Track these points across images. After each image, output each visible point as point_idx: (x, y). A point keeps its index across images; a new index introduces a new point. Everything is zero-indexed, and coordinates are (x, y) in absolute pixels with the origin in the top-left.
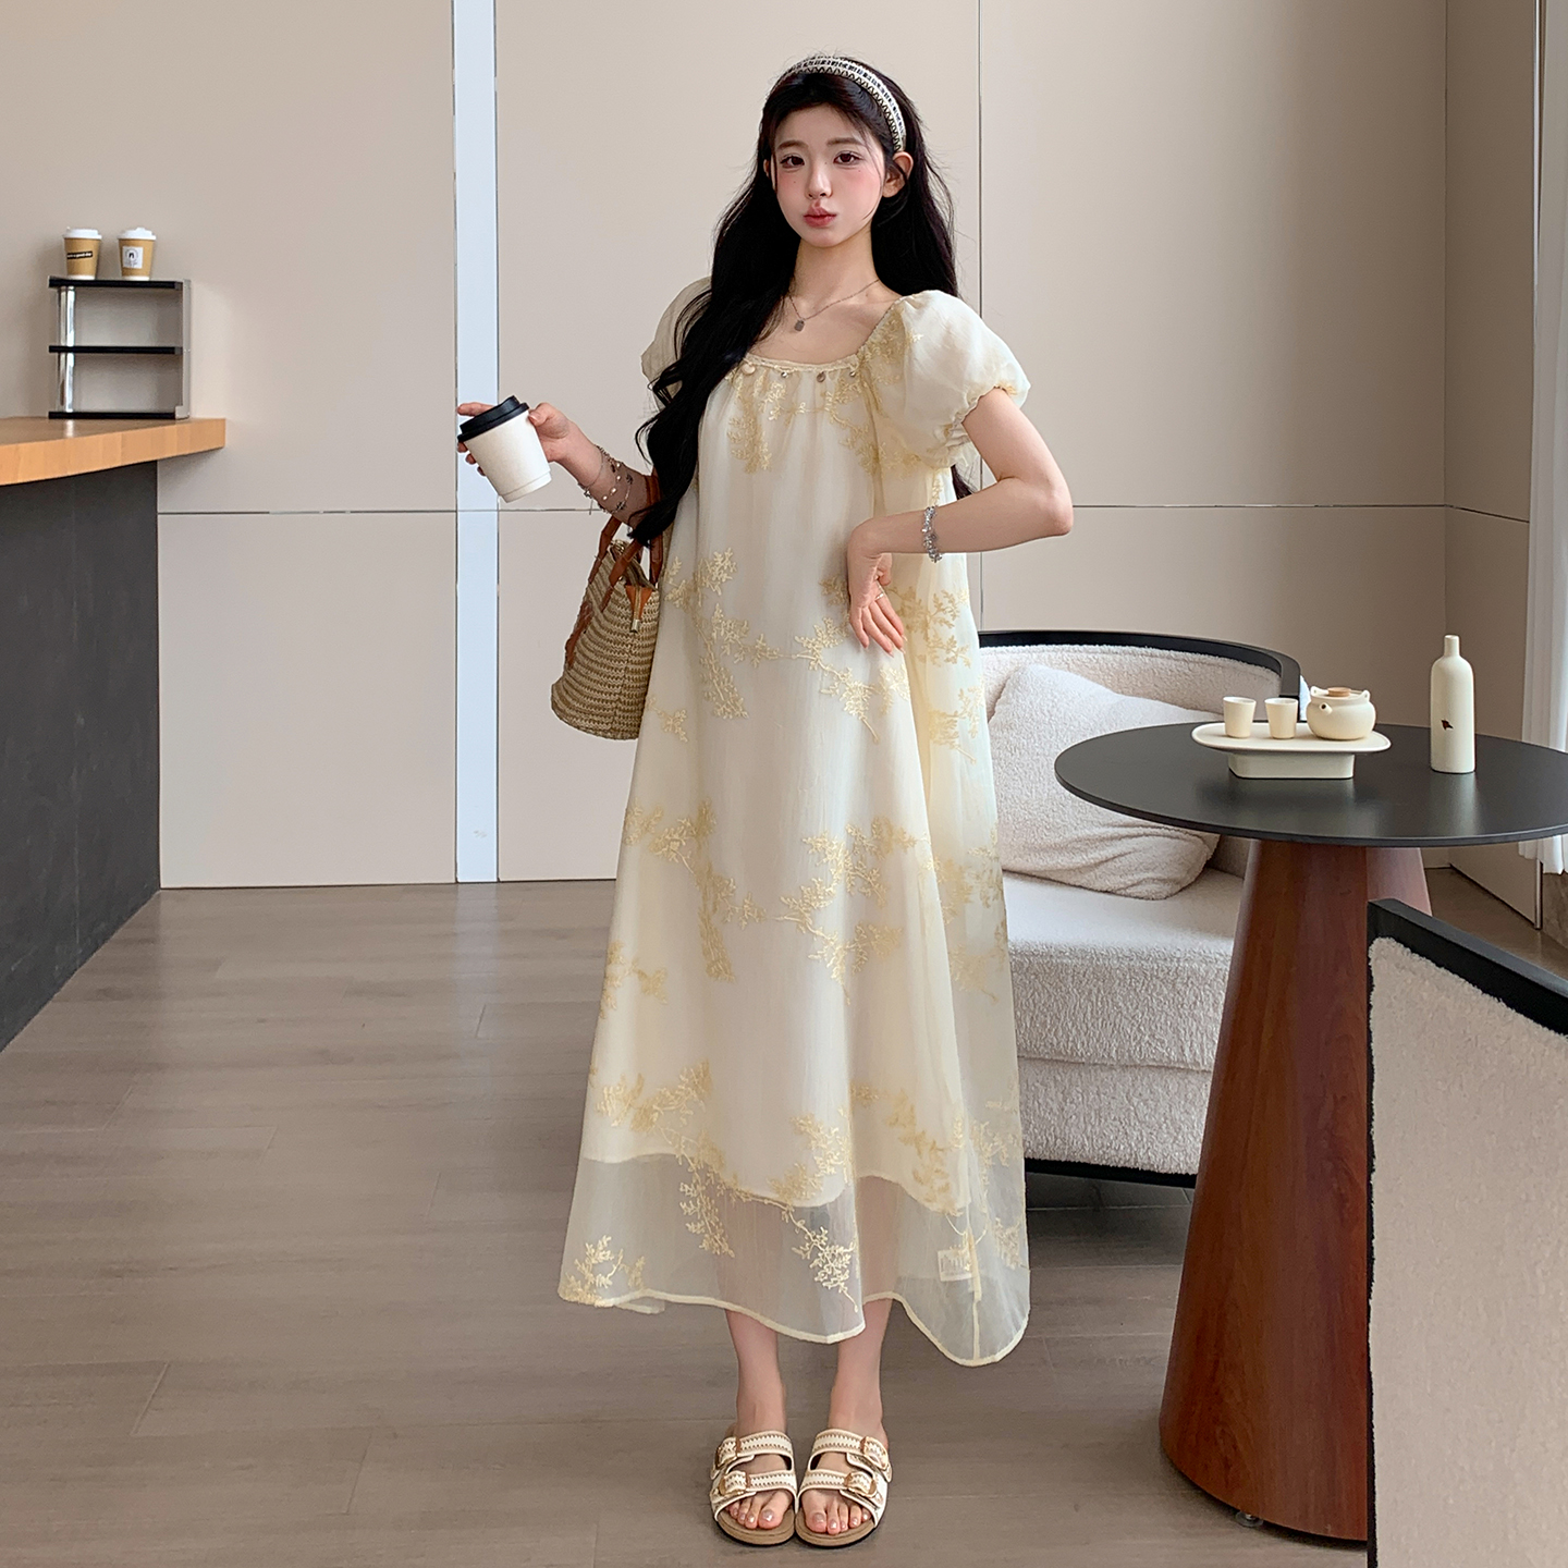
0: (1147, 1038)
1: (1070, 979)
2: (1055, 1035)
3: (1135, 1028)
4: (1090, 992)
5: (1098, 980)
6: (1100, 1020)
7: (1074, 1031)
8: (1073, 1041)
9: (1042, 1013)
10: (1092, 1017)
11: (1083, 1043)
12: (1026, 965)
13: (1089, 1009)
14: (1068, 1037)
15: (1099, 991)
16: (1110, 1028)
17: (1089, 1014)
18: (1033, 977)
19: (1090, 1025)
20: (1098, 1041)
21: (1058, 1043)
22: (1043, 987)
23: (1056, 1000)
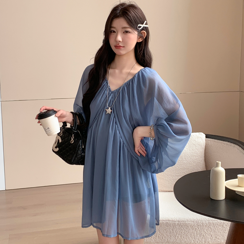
0: (214, 238)
1: (190, 226)
2: (187, 239)
3: (210, 236)
4: (196, 229)
5: (198, 226)
6: (199, 235)
7: (191, 238)
8: (191, 240)
9: (183, 234)
10: (196, 234)
11: (193, 241)
12: (179, 224)
13: (195, 233)
14: (189, 239)
15: (199, 228)
16: (202, 237)
17: (195, 234)
18: (181, 226)
19: (196, 236)
20: (198, 239)
21: (187, 241)
22: (184, 229)
23: (186, 231)
